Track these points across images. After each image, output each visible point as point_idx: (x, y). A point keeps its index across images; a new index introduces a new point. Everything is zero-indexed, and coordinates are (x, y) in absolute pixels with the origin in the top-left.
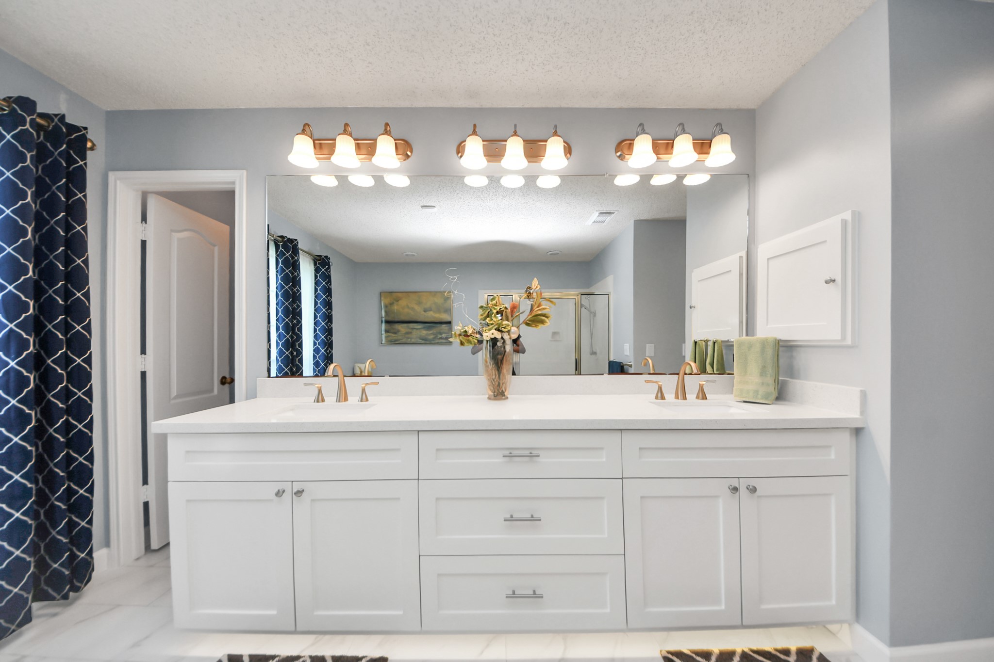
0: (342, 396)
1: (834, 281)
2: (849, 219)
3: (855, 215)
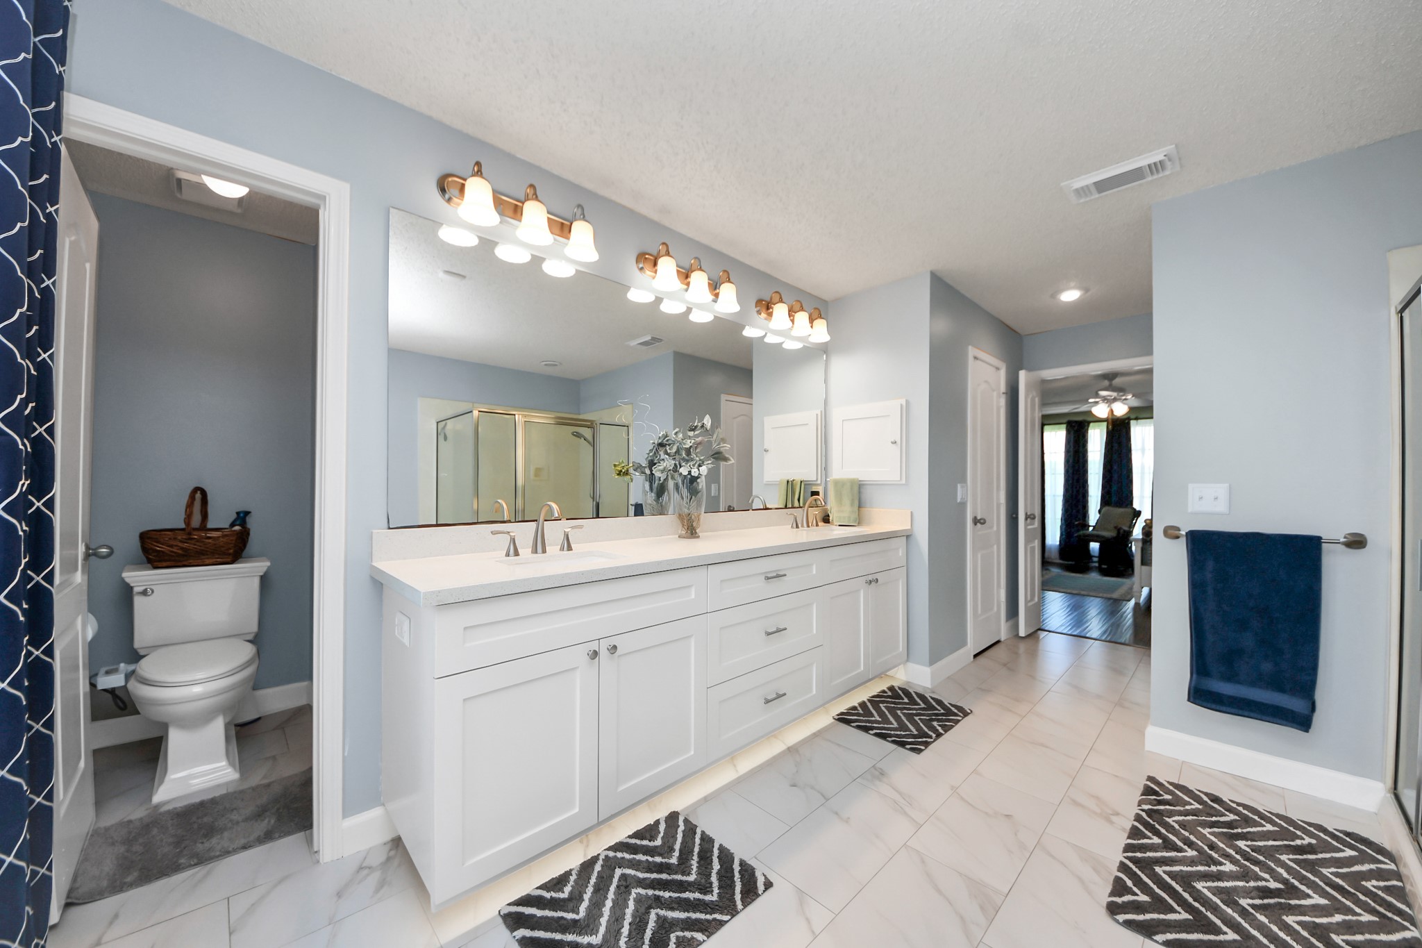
0: (539, 545)
1: (896, 442)
2: (904, 404)
3: (907, 402)
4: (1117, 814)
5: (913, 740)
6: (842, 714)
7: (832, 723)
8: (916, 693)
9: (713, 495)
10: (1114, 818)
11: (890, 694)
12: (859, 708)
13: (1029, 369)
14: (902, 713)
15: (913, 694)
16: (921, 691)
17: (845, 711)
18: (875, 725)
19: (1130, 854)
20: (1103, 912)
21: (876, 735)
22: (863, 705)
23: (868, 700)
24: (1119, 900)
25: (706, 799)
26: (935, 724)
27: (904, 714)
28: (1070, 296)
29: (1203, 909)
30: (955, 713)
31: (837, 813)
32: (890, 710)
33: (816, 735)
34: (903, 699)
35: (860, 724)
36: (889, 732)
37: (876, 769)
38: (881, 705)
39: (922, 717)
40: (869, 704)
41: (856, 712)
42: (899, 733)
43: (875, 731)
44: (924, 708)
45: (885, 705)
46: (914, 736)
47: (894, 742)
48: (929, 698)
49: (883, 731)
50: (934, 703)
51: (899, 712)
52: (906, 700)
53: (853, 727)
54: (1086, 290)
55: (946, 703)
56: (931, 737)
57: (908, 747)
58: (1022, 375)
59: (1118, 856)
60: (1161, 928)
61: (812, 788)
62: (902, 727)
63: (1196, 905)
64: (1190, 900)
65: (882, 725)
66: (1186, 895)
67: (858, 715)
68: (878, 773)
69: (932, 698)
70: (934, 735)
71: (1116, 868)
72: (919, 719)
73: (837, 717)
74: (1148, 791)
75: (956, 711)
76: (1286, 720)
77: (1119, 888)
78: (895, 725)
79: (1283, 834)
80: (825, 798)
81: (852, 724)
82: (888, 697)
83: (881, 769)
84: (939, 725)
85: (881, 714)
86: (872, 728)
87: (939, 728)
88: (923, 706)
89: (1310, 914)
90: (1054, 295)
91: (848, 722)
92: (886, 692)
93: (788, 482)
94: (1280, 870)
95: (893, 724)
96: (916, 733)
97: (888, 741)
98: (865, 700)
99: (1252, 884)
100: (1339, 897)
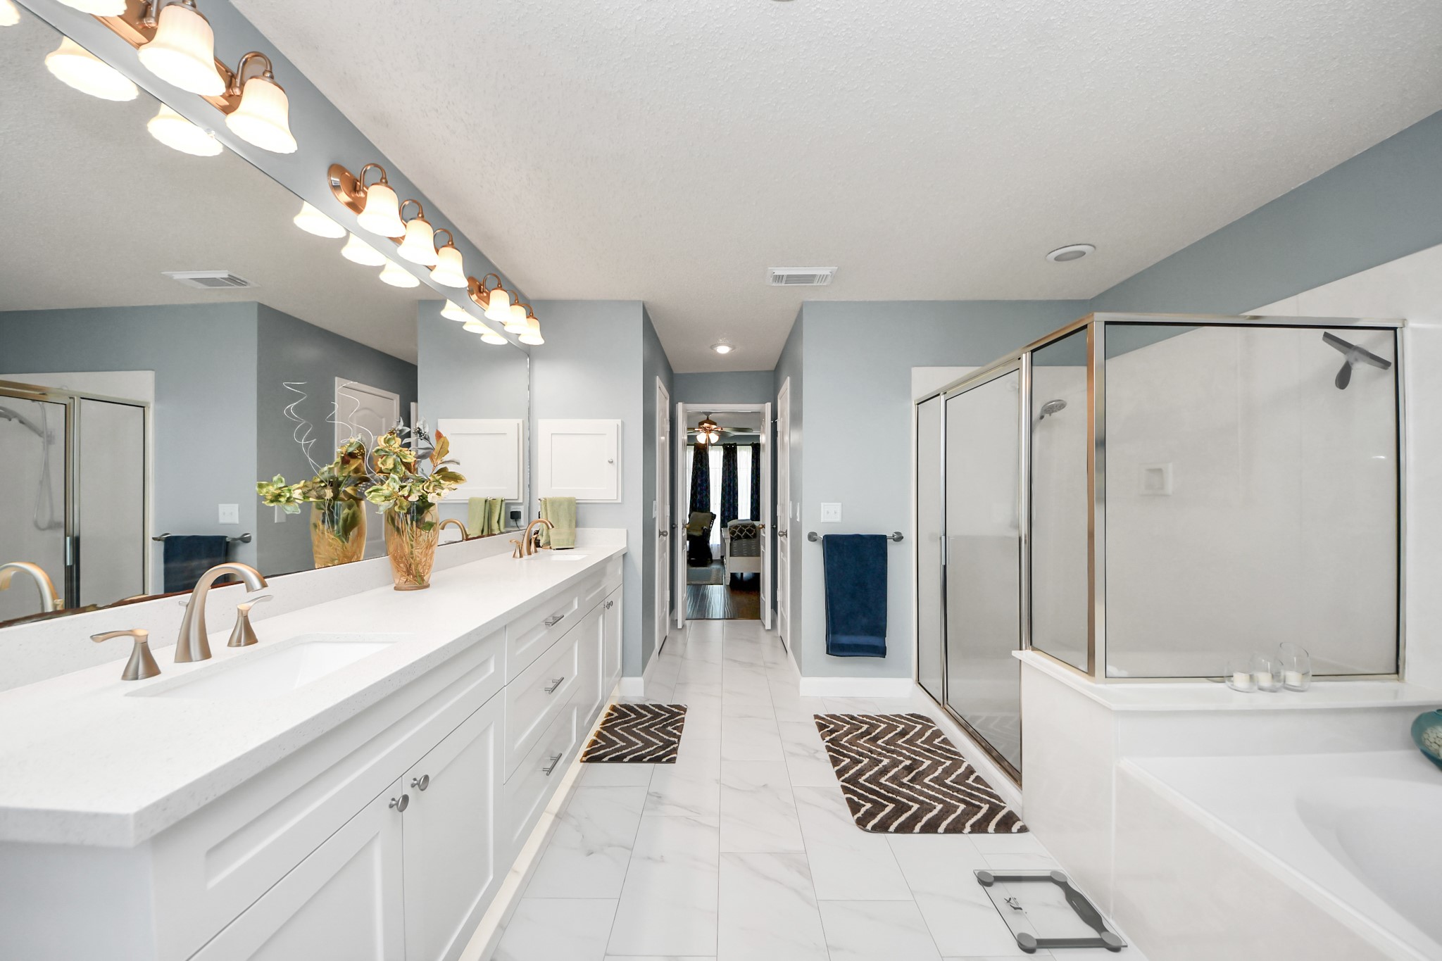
1: (612, 462)
2: (620, 425)
3: (623, 423)
4: (817, 751)
5: (664, 752)
6: (587, 753)
7: (583, 767)
8: (638, 705)
9: (276, 522)
10: (817, 755)
11: (616, 715)
12: (599, 741)
13: (685, 402)
14: (638, 729)
15: (635, 707)
16: (639, 703)
17: (589, 749)
18: (624, 752)
19: (843, 778)
20: (857, 830)
21: (631, 761)
22: (599, 735)
23: (601, 728)
24: (859, 815)
25: (502, 927)
26: (670, 728)
27: (639, 729)
28: (723, 350)
29: (894, 796)
30: (678, 713)
31: (649, 858)
32: (626, 730)
33: (575, 787)
34: (630, 716)
35: (611, 756)
36: (640, 753)
37: (651, 795)
38: (616, 729)
39: (656, 727)
40: (605, 733)
41: (599, 745)
42: (648, 750)
43: (628, 758)
44: (652, 717)
45: (620, 727)
46: (662, 748)
47: (650, 761)
48: (650, 706)
49: (636, 754)
50: (657, 710)
51: (635, 729)
52: (633, 716)
53: (606, 762)
54: (733, 347)
55: (666, 706)
56: (674, 743)
57: (664, 760)
58: (680, 406)
59: (838, 784)
60: (889, 821)
61: (610, 845)
62: (648, 744)
63: (890, 795)
64: (886, 793)
65: (630, 749)
66: (882, 791)
67: (602, 747)
68: (656, 798)
69: (653, 705)
70: (676, 740)
71: (842, 793)
72: (655, 729)
73: (585, 759)
74: (821, 727)
75: (676, 710)
76: (875, 653)
77: (854, 808)
78: (640, 744)
79: (891, 728)
80: (628, 849)
81: (604, 760)
82: (617, 718)
83: (656, 793)
84: (673, 729)
85: (622, 738)
86: (624, 756)
87: (675, 731)
88: (649, 716)
89: (930, 772)
90: (713, 347)
91: (598, 759)
92: (612, 715)
93: (486, 501)
94: (904, 751)
95: (637, 744)
96: (661, 744)
97: (644, 762)
98: (599, 729)
99: (901, 767)
100: (932, 756)
